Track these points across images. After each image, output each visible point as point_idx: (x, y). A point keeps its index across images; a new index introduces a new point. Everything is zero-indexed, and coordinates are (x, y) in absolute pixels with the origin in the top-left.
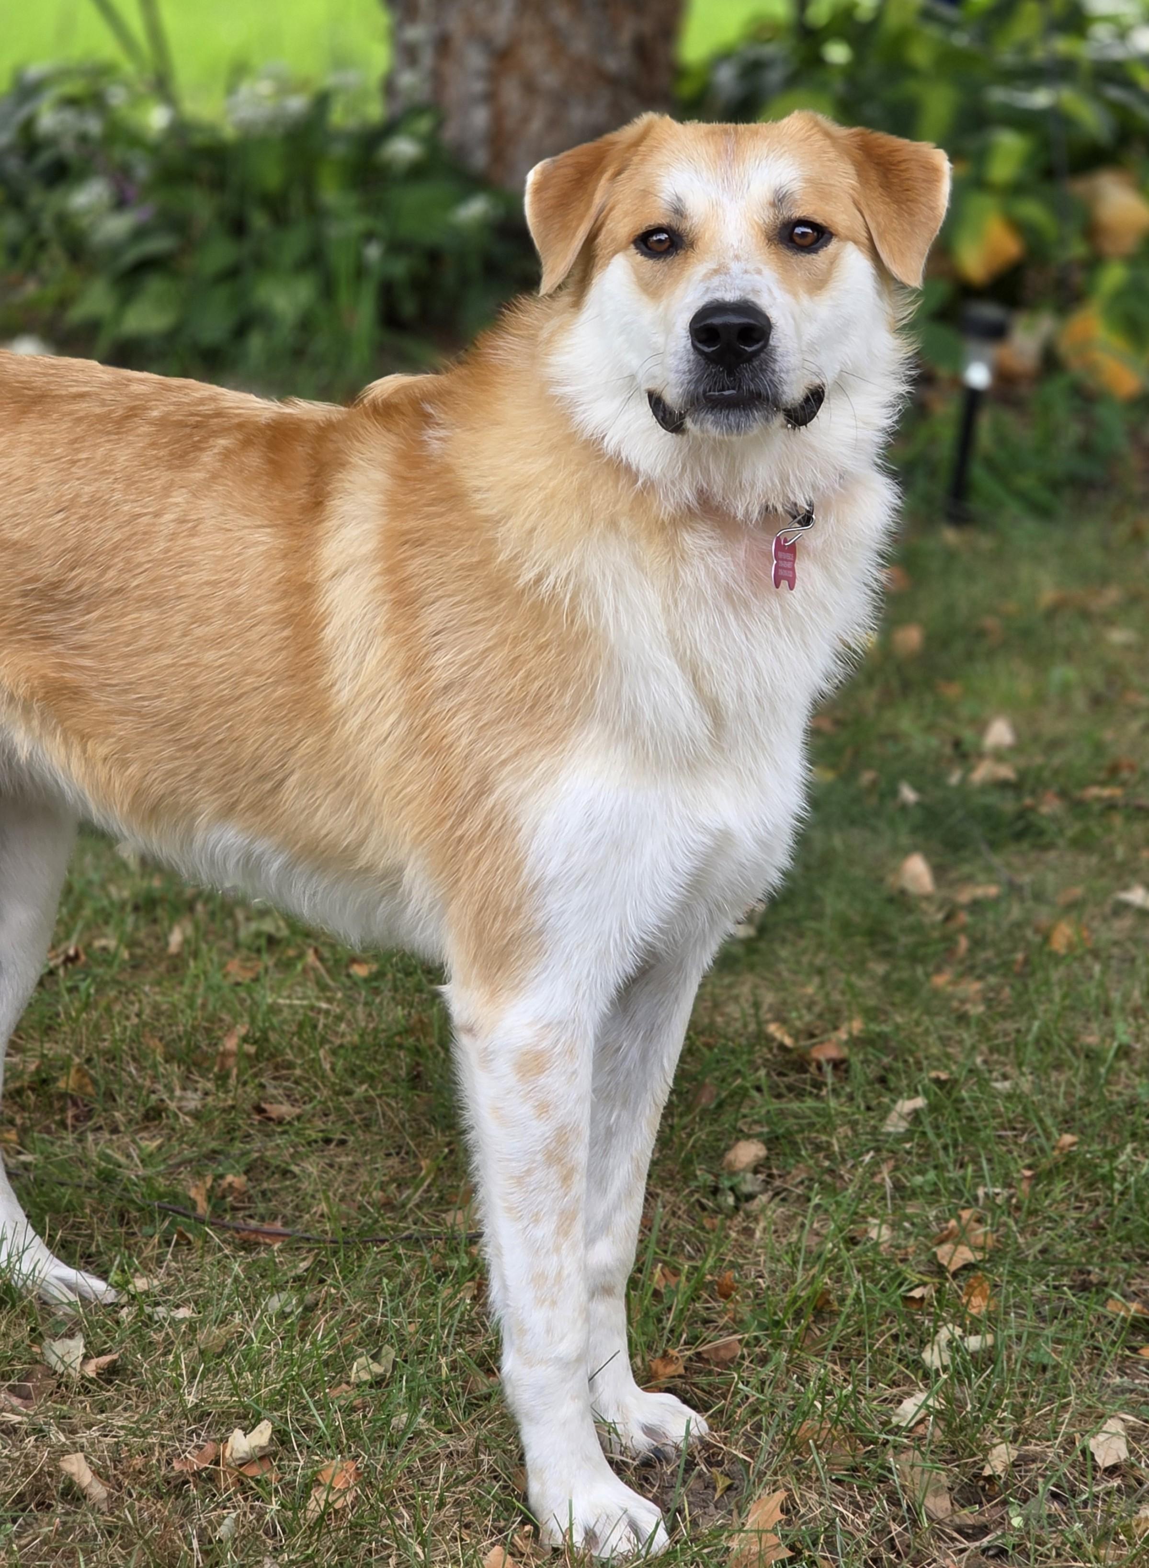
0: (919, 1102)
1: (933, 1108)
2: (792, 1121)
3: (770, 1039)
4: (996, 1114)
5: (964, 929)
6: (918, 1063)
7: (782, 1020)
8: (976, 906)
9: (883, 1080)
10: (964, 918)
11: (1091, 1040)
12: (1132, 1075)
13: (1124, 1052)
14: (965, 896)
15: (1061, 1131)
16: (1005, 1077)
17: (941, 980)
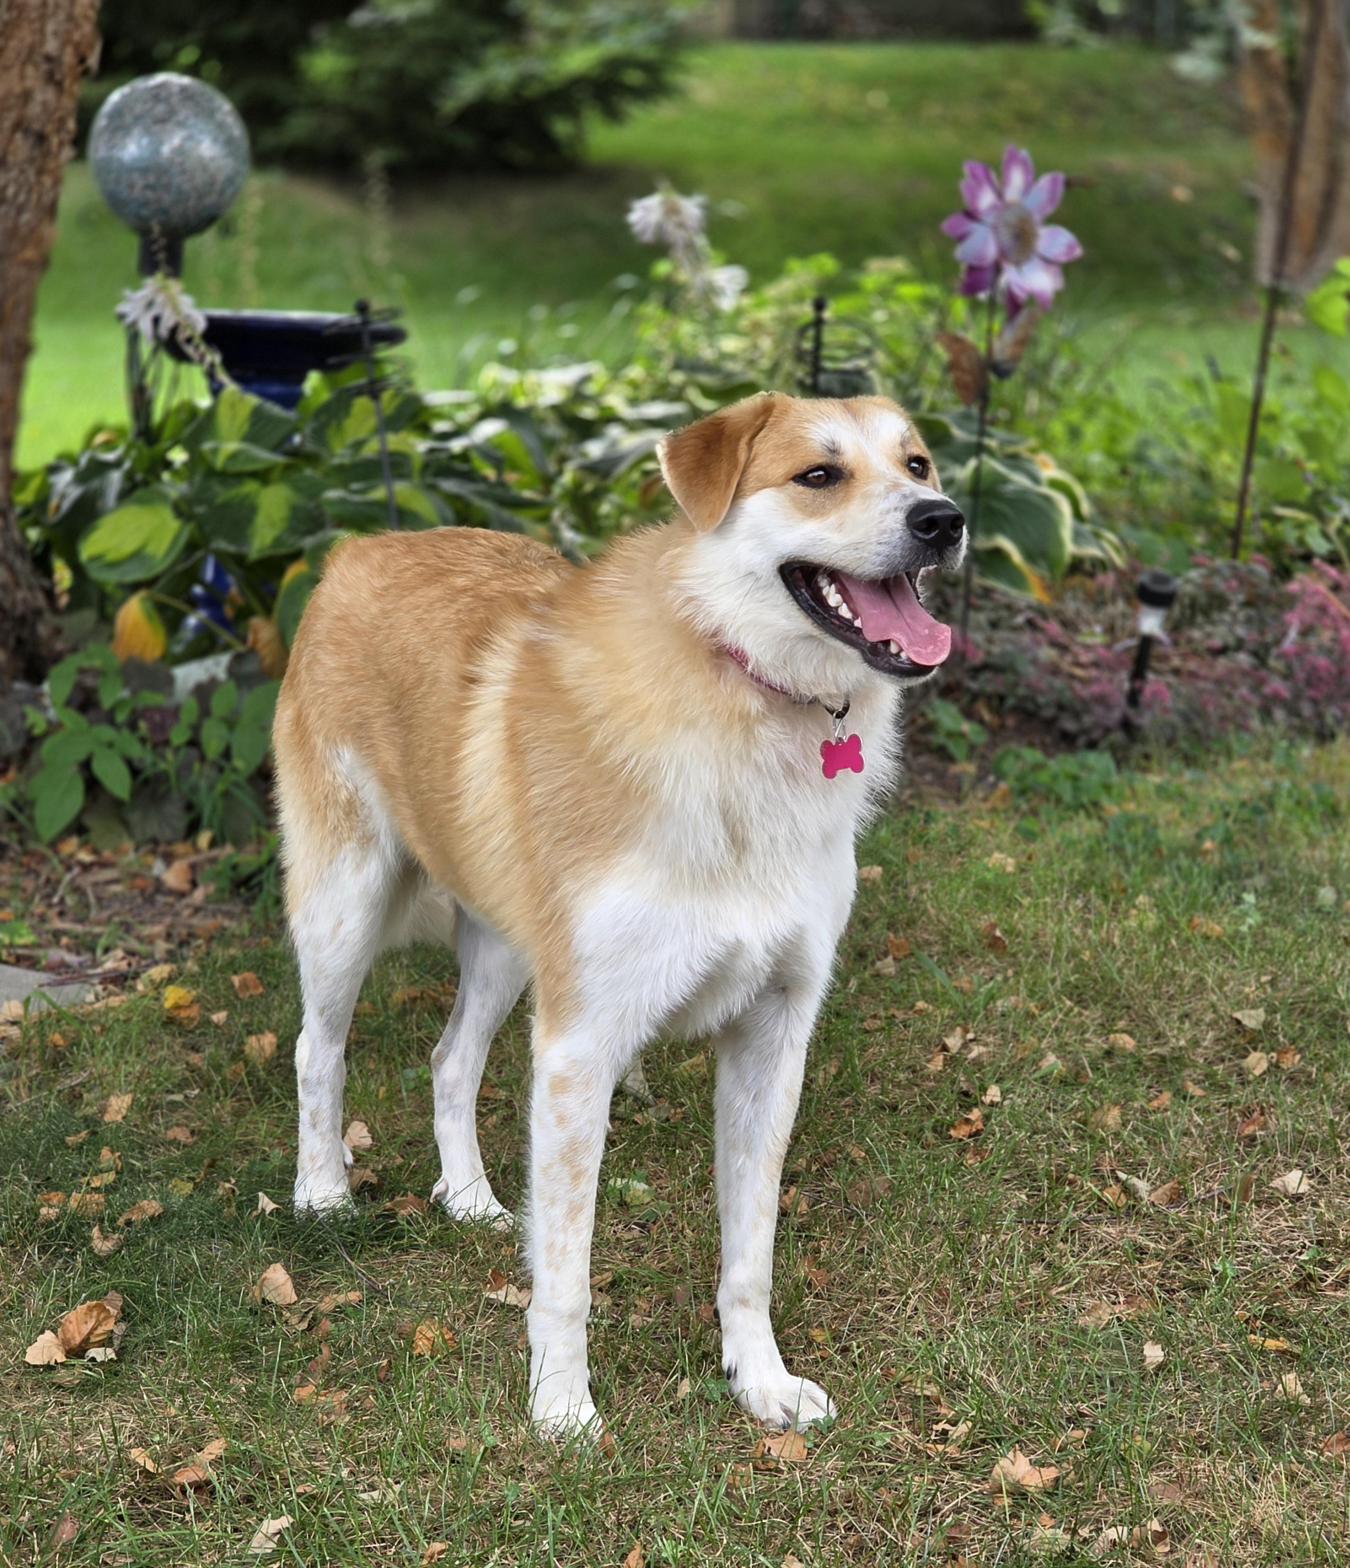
0: (285, 1522)
1: (300, 1526)
2: (156, 1549)
3: (132, 1464)
4: (362, 1527)
5: (327, 1337)
6: (284, 1479)
7: (144, 1443)
8: (339, 1313)
9: (249, 1499)
10: (328, 1325)
11: (456, 1444)
12: (501, 1477)
13: (492, 1453)
14: (327, 1304)
15: (430, 1539)
16: (372, 1487)
17: (304, 1393)
